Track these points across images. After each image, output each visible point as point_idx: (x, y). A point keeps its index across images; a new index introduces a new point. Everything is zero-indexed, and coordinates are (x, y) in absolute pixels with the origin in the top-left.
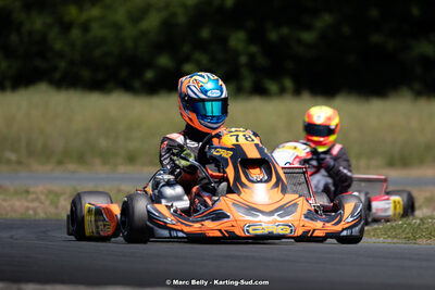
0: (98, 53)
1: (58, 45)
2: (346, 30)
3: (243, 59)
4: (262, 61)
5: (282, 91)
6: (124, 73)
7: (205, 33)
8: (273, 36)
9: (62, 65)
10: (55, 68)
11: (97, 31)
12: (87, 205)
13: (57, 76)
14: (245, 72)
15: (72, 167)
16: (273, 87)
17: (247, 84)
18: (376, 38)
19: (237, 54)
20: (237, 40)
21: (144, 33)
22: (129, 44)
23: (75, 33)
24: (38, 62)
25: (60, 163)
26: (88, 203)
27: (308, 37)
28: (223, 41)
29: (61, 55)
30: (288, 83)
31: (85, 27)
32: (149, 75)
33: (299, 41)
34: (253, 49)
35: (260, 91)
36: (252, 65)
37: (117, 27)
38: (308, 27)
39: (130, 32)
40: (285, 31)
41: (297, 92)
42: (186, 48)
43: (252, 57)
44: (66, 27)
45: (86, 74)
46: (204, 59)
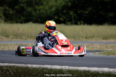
0: (42, 16)
1: (34, 14)
2: (94, 11)
3: (73, 17)
4: (77, 17)
5: (81, 24)
7: (65, 11)
8: (79, 12)
9: (35, 18)
10: (33, 19)
11: (42, 11)
13: (33, 20)
14: (73, 20)
16: (79, 23)
17: (73, 22)
19: (71, 16)
20: (71, 13)
21: (52, 11)
22: (49, 14)
23: (37, 11)
24: (30, 18)
27: (86, 12)
28: (68, 13)
29: (34, 16)
30: (82, 22)
31: (40, 10)
33: (85, 13)
34: (75, 15)
35: (76, 24)
37: (46, 10)
38: (87, 10)
39: (49, 11)
40: (81, 11)
41: (84, 24)
42: (61, 15)
43: (74, 16)
44: (35, 10)
45: (39, 20)
46: (64, 17)
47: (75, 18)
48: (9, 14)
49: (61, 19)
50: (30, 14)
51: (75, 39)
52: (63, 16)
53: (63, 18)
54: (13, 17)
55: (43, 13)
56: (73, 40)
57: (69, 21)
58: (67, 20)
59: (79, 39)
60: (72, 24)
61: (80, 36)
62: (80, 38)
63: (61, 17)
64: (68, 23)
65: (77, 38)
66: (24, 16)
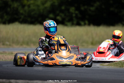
0: (32, 13)
1: (21, 11)
2: (103, 7)
3: (74, 15)
4: (79, 16)
5: (85, 24)
6: (40, 19)
7: (63, 8)
8: (82, 8)
9: (22, 17)
10: (20, 18)
11: (32, 7)
12: (18, 57)
13: (21, 20)
14: (74, 19)
15: (25, 46)
16: (82, 23)
17: (75, 22)
18: (112, 9)
19: (72, 13)
20: (72, 10)
21: (46, 8)
22: (42, 11)
23: (26, 8)
24: (16, 16)
25: (21, 45)
26: (19, 56)
27: (92, 9)
28: (68, 10)
29: (22, 14)
30: (87, 22)
31: (29, 6)
33: (90, 10)
34: (77, 12)
35: (79, 24)
36: (77, 17)
37: (38, 6)
38: (93, 6)
39: (42, 7)
40: (86, 7)
41: (89, 25)
42: (58, 12)
43: (76, 14)
44: (23, 6)
45: (29, 19)
46: (63, 15)
49: (59, 18)
50: (16, 12)
52: (61, 14)
53: (61, 16)
55: (34, 10)
57: (69, 21)
58: (67, 19)
59: (83, 46)
60: (73, 24)
61: (84, 42)
62: (84, 44)
63: (58, 15)
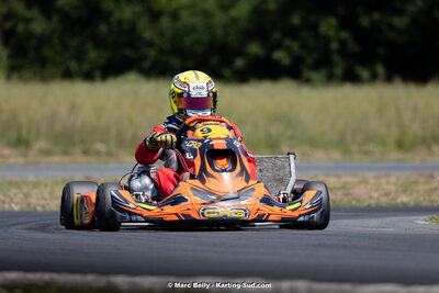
0: (187, 41)
1: (148, 34)
3: (335, 46)
4: (353, 47)
5: (374, 77)
6: (214, 61)
7: (296, 20)
8: (364, 21)
9: (152, 53)
10: (145, 57)
11: (187, 19)
13: (146, 64)
14: (336, 58)
16: (365, 74)
17: (338, 71)
19: (328, 40)
20: (328, 26)
21: (234, 20)
22: (220, 31)
23: (165, 21)
24: (128, 52)
27: (400, 22)
28: (314, 27)
29: (151, 44)
30: (380, 69)
31: (175, 16)
32: (240, 63)
33: (391, 26)
34: (344, 35)
35: (351, 77)
38: (400, 12)
39: (219, 19)
40: (376, 16)
41: (389, 79)
42: (277, 35)
43: (343, 43)
44: (155, 16)
45: (176, 62)
46: (295, 46)
47: (343, 52)
48: (30, 35)
49: (279, 55)
50: (130, 36)
51: (346, 151)
52: (288, 42)
53: (288, 50)
54: (47, 52)
55: (192, 29)
56: (336, 155)
57: (317, 66)
58: (310, 61)
59: (366, 153)
60: (331, 78)
61: (370, 139)
62: (371, 147)
63: (278, 46)
64: (315, 75)
65: (355, 148)
66: (99, 42)
